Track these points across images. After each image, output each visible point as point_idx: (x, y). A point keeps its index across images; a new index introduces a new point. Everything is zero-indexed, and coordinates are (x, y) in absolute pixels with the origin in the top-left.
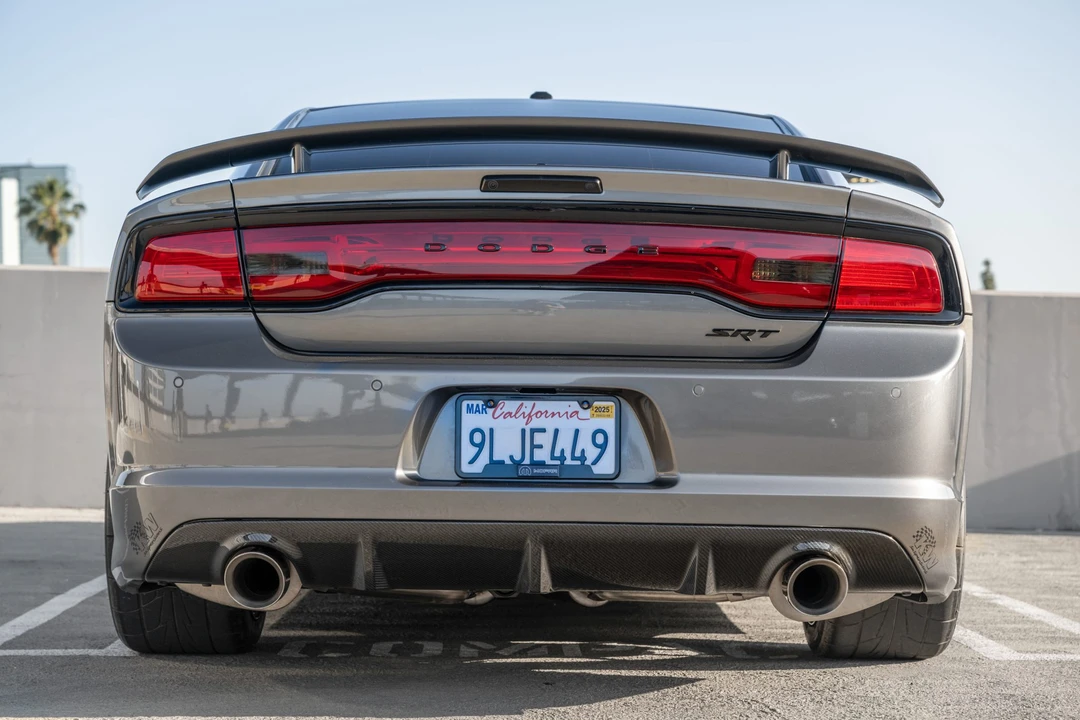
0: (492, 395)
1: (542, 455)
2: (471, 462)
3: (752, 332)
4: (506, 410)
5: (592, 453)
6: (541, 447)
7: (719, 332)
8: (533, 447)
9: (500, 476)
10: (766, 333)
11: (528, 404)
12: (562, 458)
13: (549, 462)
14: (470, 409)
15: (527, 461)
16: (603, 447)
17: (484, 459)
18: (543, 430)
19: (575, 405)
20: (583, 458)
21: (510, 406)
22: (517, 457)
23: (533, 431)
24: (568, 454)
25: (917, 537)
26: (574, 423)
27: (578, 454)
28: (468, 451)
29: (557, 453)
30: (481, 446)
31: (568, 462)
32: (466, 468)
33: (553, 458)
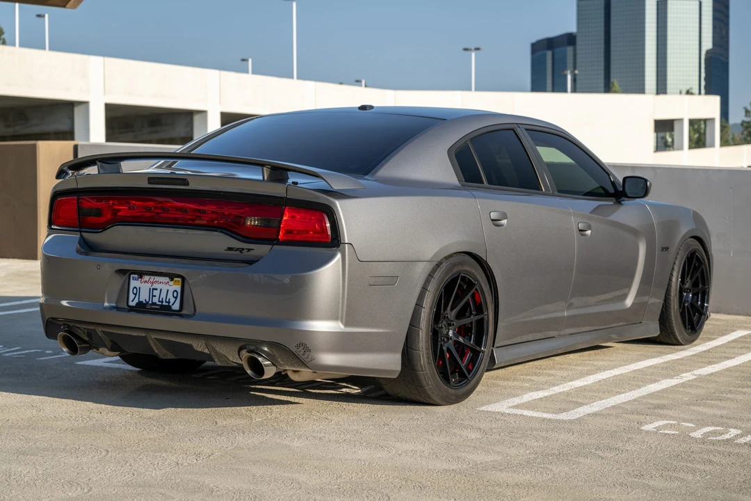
0: (141, 274)
1: (156, 300)
2: (132, 301)
3: (243, 249)
4: (145, 280)
5: (172, 300)
6: (155, 296)
7: (230, 249)
8: (153, 296)
9: (141, 308)
10: (249, 250)
11: (152, 277)
12: (162, 302)
13: (158, 303)
14: (133, 279)
15: (150, 302)
16: (176, 298)
17: (136, 300)
18: (156, 289)
19: (167, 279)
20: (169, 302)
21: (146, 278)
22: (147, 301)
23: (153, 289)
24: (164, 300)
25: (298, 346)
26: (167, 287)
27: (167, 300)
28: (132, 296)
29: (161, 300)
30: (136, 294)
31: (164, 303)
32: (131, 304)
33: (159, 301)
